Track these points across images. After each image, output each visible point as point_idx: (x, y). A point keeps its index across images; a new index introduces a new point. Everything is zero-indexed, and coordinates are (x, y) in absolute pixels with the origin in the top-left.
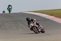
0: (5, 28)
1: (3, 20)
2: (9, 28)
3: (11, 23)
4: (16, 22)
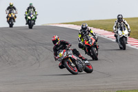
0: (10, 60)
1: (5, 42)
2: (19, 61)
3: (22, 48)
4: (34, 47)
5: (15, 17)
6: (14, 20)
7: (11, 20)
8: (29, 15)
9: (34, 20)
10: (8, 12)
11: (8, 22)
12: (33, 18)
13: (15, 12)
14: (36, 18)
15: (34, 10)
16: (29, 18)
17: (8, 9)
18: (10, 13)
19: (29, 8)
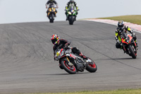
5: (56, 11)
6: (55, 14)
7: (51, 15)
8: (70, 11)
9: (75, 15)
10: (48, 6)
11: (49, 17)
12: (74, 13)
13: (55, 6)
14: (77, 13)
15: (75, 5)
16: (70, 13)
17: (48, 3)
18: (50, 7)
19: (69, 3)
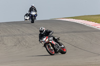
2: (34, 45)
